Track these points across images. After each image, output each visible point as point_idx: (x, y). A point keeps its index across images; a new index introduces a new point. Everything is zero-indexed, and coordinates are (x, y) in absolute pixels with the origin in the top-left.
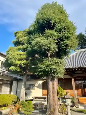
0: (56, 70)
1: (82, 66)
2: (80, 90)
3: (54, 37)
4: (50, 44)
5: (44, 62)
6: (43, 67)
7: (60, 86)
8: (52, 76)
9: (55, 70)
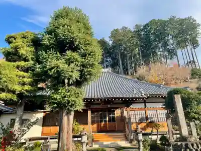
0: (75, 102)
1: (102, 97)
2: (95, 125)
3: (77, 63)
4: (72, 72)
5: (60, 91)
6: (58, 97)
7: (77, 121)
8: (68, 109)
9: (73, 103)
